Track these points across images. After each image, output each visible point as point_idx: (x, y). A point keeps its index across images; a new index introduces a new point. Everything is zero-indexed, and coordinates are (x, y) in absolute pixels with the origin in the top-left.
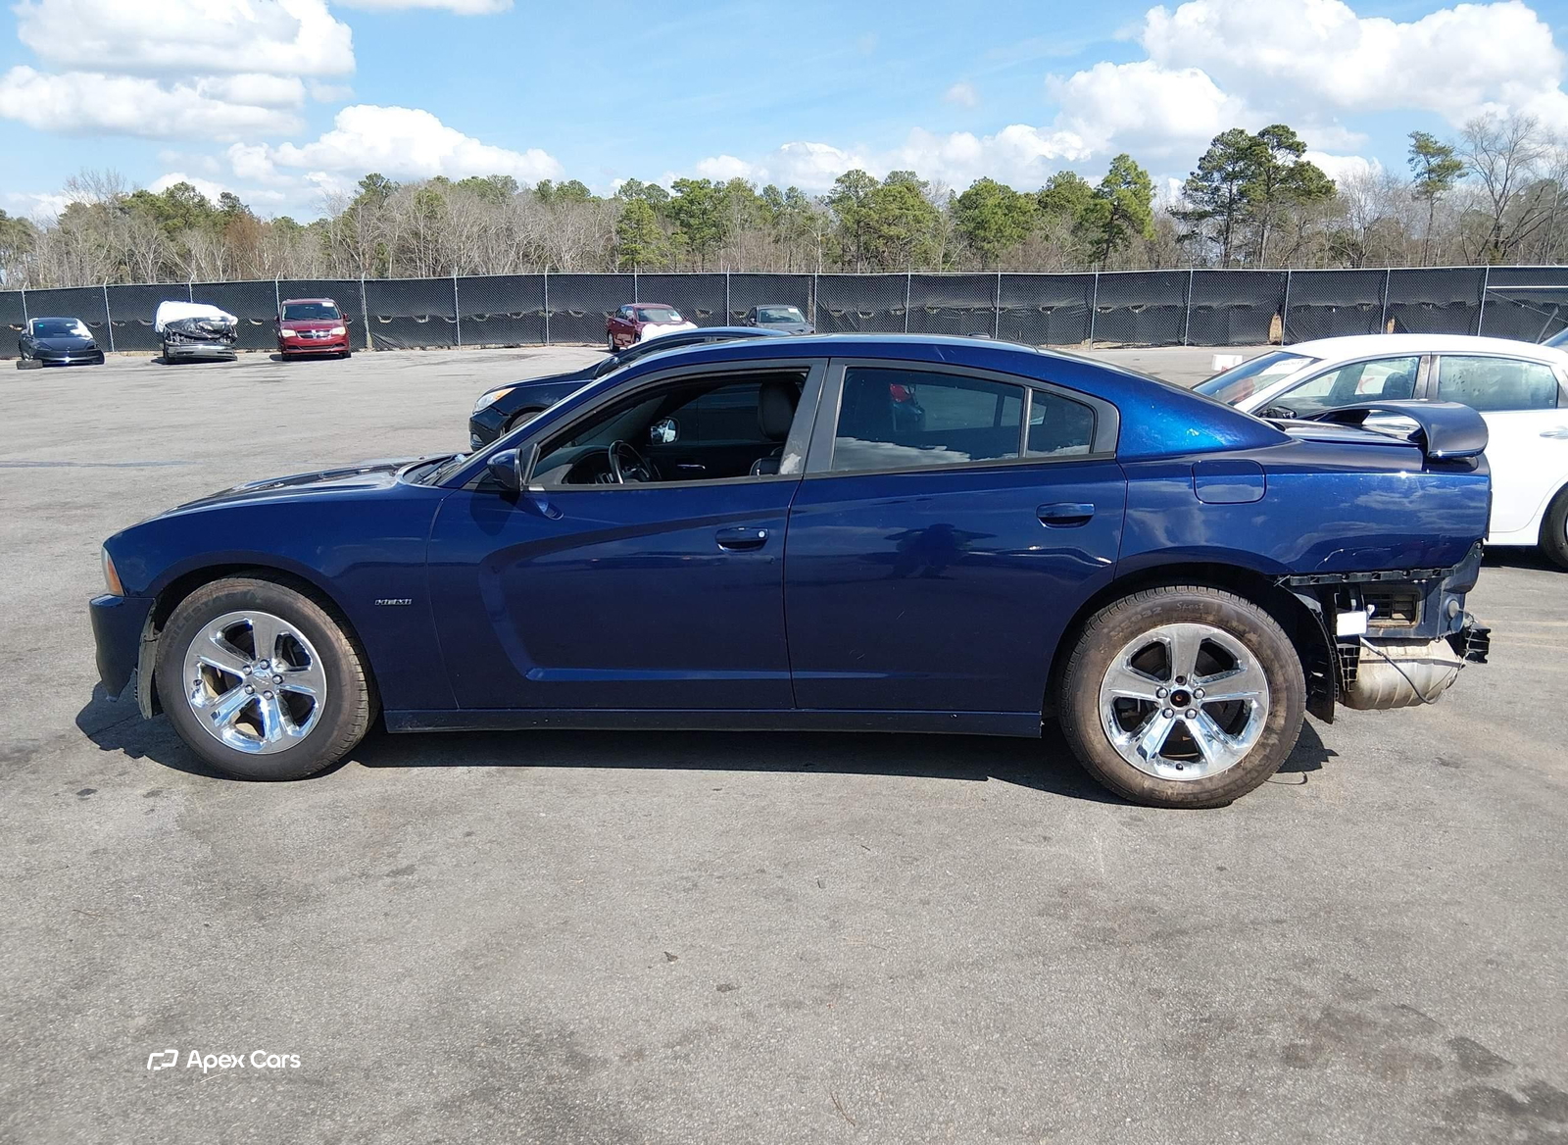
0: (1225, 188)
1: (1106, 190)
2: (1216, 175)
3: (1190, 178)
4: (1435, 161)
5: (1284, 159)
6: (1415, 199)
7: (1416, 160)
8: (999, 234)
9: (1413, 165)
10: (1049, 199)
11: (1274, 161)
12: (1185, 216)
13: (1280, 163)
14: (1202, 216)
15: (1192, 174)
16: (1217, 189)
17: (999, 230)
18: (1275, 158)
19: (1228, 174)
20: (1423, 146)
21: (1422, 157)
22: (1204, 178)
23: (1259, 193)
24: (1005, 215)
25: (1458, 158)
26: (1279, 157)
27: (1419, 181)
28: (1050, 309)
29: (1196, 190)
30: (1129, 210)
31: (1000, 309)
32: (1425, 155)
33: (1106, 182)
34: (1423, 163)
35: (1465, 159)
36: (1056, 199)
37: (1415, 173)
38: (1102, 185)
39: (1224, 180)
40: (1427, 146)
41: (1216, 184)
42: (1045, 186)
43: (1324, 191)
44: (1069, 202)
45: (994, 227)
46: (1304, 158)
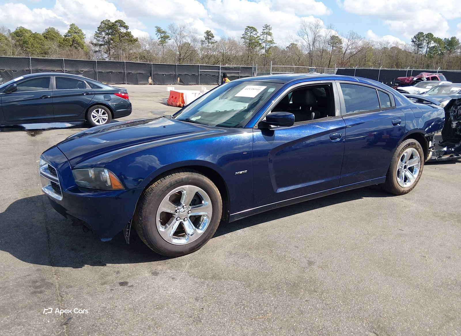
0: (106, 37)
1: (69, 34)
2: (103, 33)
3: (96, 33)
4: (163, 35)
5: (123, 30)
6: (159, 45)
7: (158, 34)
8: (32, 46)
9: (157, 35)
10: (48, 36)
11: (120, 30)
12: (96, 45)
13: (122, 31)
14: (101, 45)
15: (96, 32)
16: (104, 37)
17: (32, 44)
18: (121, 30)
19: (107, 33)
20: (159, 31)
21: (159, 33)
22: (99, 34)
23: (117, 40)
24: (34, 40)
25: (168, 35)
26: (122, 29)
27: (159, 40)
28: (82, 71)
29: (98, 37)
30: (78, 41)
31: (65, 71)
32: (160, 33)
33: (69, 32)
34: (160, 35)
35: (170, 35)
36: (50, 36)
37: (158, 38)
38: (68, 33)
39: (106, 35)
40: (160, 31)
41: (103, 36)
42: (45, 31)
43: (135, 41)
44: (55, 37)
45: (30, 43)
46: (129, 31)
